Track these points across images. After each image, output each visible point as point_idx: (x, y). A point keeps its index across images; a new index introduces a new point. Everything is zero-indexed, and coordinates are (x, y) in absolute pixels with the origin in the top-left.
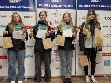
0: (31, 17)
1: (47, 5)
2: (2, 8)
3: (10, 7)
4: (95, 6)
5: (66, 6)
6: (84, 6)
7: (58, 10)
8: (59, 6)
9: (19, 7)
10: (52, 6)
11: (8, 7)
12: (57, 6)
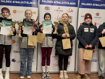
0: (33, 13)
1: (50, 2)
2: (5, 2)
3: (13, 2)
4: (96, 5)
5: (68, 3)
6: (86, 4)
7: (60, 7)
8: (61, 3)
9: (22, 2)
10: (54, 2)
11: (11, 2)
12: (59, 3)
